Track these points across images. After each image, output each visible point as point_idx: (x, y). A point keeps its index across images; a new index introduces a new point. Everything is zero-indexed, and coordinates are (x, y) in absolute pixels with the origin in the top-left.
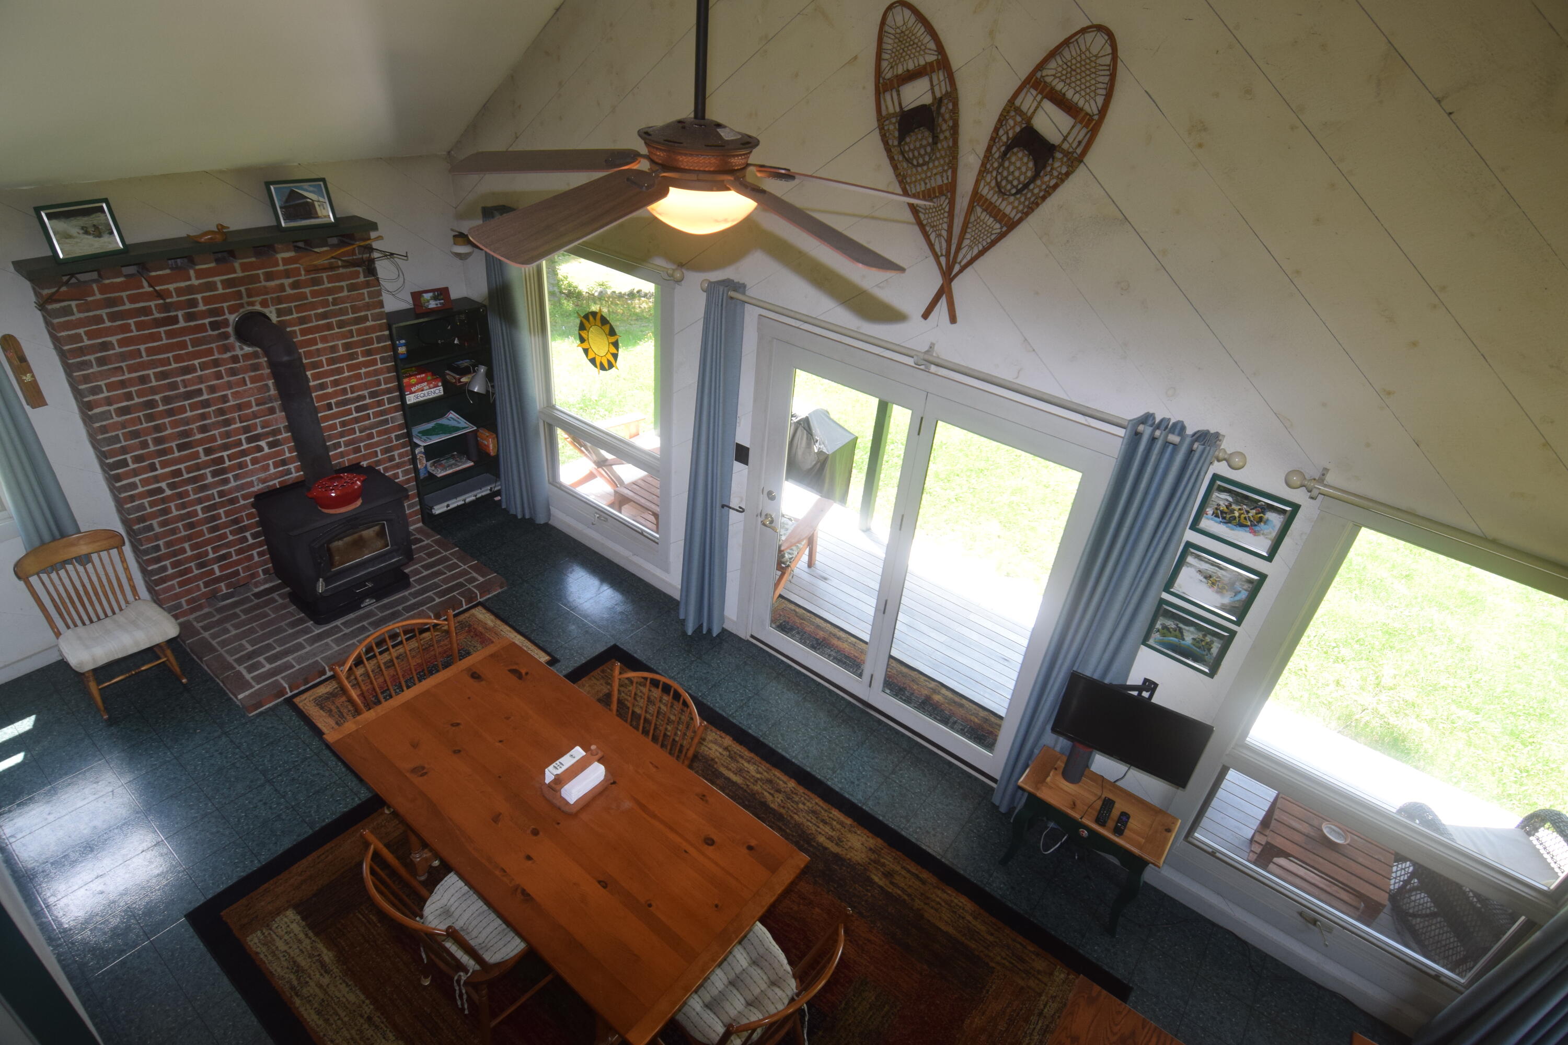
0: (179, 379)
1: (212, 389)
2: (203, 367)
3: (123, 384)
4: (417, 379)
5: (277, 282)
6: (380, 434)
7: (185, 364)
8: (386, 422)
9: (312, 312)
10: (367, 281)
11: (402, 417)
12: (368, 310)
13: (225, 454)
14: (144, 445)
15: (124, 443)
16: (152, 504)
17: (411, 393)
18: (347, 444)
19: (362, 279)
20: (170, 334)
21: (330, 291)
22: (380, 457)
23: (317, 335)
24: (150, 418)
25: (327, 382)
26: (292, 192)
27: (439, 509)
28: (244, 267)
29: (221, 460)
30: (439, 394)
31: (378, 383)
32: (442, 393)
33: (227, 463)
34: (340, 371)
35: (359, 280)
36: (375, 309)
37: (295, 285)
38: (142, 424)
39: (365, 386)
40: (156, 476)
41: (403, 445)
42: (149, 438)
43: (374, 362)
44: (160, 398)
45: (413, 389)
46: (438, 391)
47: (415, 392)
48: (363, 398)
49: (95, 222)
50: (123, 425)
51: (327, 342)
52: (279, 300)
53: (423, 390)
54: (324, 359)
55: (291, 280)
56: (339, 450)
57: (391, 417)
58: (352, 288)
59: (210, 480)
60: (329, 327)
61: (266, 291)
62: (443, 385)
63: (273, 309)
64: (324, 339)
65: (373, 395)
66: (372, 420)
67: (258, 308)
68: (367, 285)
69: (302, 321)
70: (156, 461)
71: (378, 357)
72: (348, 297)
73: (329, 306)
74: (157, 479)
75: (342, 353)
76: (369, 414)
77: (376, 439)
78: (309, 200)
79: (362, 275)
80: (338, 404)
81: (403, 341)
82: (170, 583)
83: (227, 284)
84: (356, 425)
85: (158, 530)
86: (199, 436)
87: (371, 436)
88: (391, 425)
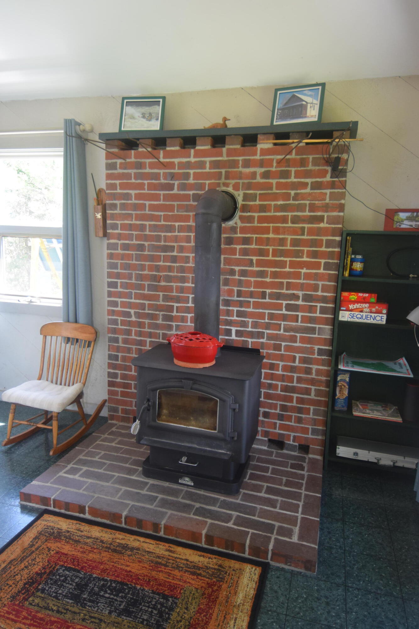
0: (162, 234)
2: (181, 229)
3: (129, 227)
4: (359, 297)
5: (252, 170)
6: (303, 340)
7: (170, 223)
8: (313, 330)
9: (273, 203)
10: (333, 181)
11: (329, 332)
12: (327, 211)
13: (176, 305)
14: (130, 276)
16: (123, 323)
17: (348, 310)
18: (270, 337)
19: (328, 178)
20: (166, 197)
21: (294, 186)
22: (297, 363)
23: (271, 225)
24: (138, 257)
25: (267, 271)
26: (293, 96)
27: (343, 451)
28: (229, 153)
29: (171, 309)
30: (380, 322)
31: (316, 288)
32: (384, 322)
33: (175, 313)
34: (282, 264)
35: (324, 180)
36: (334, 211)
37: (266, 175)
38: (132, 261)
39: (302, 287)
40: (129, 302)
41: (323, 363)
42: (134, 273)
43: (317, 266)
44: (149, 245)
45: (351, 307)
46: (381, 319)
47: (351, 310)
48: (297, 297)
49: (151, 111)
50: (122, 257)
51: (279, 234)
52: (249, 186)
53: (362, 311)
54: (271, 248)
55: (263, 170)
56: (261, 340)
57: (319, 328)
58: (316, 186)
59: (160, 322)
60: (284, 220)
61: (240, 176)
62: (388, 314)
63: (241, 193)
64: (276, 230)
65: (307, 298)
66: (299, 324)
67: (230, 189)
68: (332, 185)
69: (263, 208)
70: (133, 291)
71: (323, 261)
72: (310, 194)
73: (289, 200)
74: (131, 306)
75: (289, 248)
76: (298, 316)
77: (298, 344)
78: (304, 103)
79: (329, 175)
80: (272, 296)
81: (359, 257)
82: (116, 389)
83: (215, 164)
84: (283, 323)
85: (121, 344)
86: (163, 284)
87: (293, 339)
88: (316, 336)
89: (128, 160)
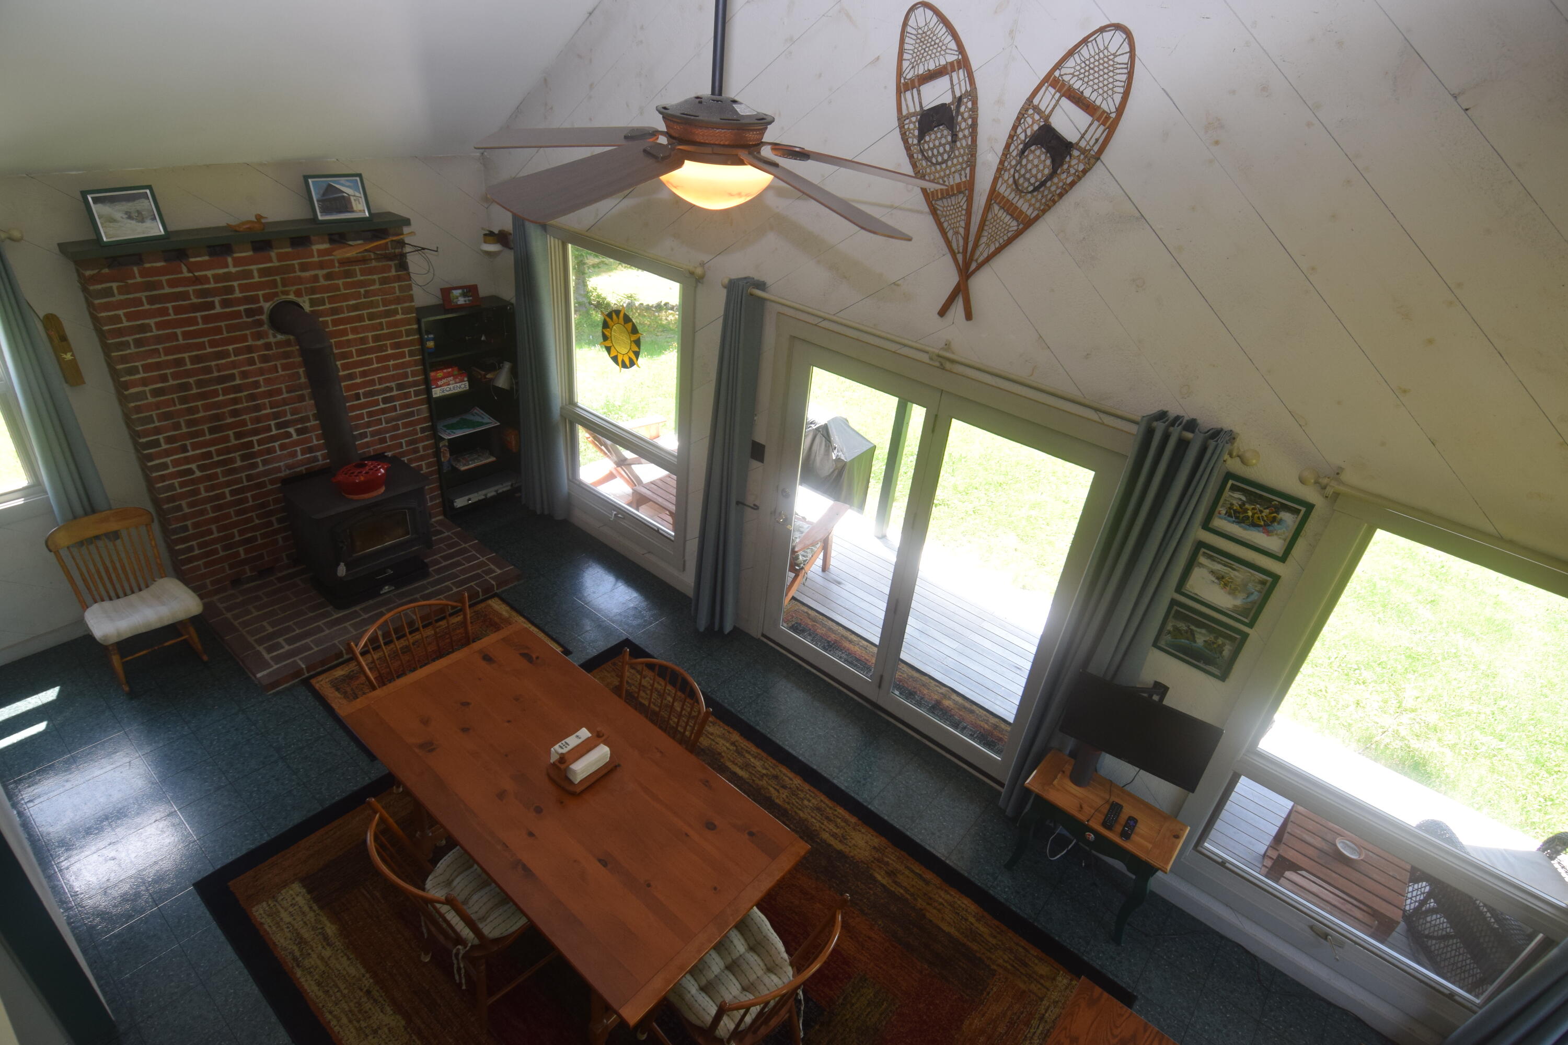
0: (213, 363)
1: (244, 375)
2: (237, 352)
3: (158, 366)
4: (444, 373)
5: (312, 273)
6: (406, 425)
7: (220, 349)
8: (412, 414)
9: (344, 304)
10: (399, 275)
11: (427, 410)
12: (399, 304)
13: (255, 438)
14: (177, 426)
15: (157, 424)
16: (182, 484)
17: (437, 387)
18: (373, 434)
19: (393, 273)
20: (206, 319)
21: (362, 284)
22: (405, 448)
23: (348, 326)
24: (184, 400)
25: (355, 372)
26: (330, 186)
27: (460, 503)
28: (281, 257)
29: (250, 445)
30: (465, 389)
31: (405, 376)
32: (468, 388)
33: (257, 448)
34: (369, 362)
35: (390, 274)
36: (405, 302)
37: (328, 277)
38: (175, 405)
39: (393, 378)
40: (185, 457)
41: (427, 438)
42: (181, 420)
43: (402, 355)
44: (194, 381)
45: (439, 383)
46: (464, 386)
47: (441, 386)
48: (390, 389)
49: (139, 208)
50: (158, 406)
51: (358, 333)
52: (313, 291)
53: (449, 385)
54: (353, 349)
55: (325, 272)
56: (366, 440)
57: (417, 410)
58: (383, 281)
59: (239, 463)
60: (360, 318)
61: (300, 281)
62: (469, 381)
63: (306, 298)
64: (355, 330)
65: (400, 387)
66: (399, 412)
67: (292, 297)
68: (398, 279)
69: (334, 311)
70: (187, 442)
71: (406, 350)
72: (380, 290)
73: (361, 299)
74: (187, 460)
75: (371, 344)
76: (395, 405)
77: (401, 431)
78: (345, 195)
79: (393, 270)
80: (366, 395)
81: (431, 336)
82: (195, 564)
83: (263, 273)
84: (382, 416)
85: (187, 510)
86: (229, 420)
87: (396, 428)
88: (416, 417)
89: (130, 282)
